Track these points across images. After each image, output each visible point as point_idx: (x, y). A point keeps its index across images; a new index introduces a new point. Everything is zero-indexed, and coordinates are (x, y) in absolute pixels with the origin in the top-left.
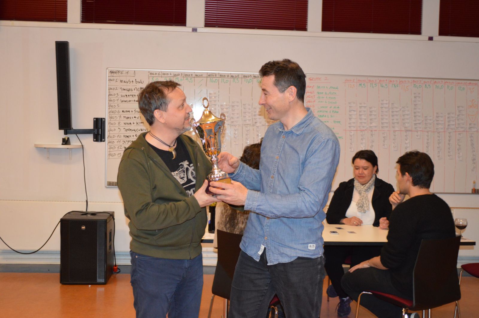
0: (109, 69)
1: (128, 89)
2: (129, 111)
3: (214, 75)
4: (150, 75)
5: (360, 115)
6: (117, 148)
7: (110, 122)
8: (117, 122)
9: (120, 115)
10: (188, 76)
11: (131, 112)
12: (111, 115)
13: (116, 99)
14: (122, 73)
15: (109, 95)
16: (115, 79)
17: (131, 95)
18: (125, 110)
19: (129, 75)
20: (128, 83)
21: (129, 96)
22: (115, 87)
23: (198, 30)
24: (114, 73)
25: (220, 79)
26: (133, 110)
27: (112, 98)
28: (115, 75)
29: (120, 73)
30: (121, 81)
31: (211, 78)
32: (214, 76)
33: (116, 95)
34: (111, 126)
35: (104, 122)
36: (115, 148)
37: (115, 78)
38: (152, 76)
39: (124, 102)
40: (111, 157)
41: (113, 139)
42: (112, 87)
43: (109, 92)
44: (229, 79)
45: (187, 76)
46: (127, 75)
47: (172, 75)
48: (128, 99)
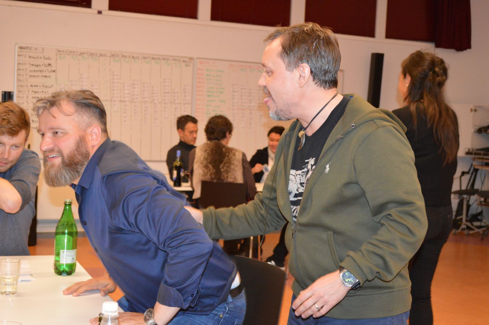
0: (18, 44)
1: (37, 65)
2: (37, 86)
3: (117, 55)
4: (58, 53)
5: (241, 96)
7: (18, 95)
8: (25, 96)
9: (28, 89)
11: (39, 86)
12: (19, 89)
13: (24, 74)
14: (31, 49)
15: (18, 70)
17: (39, 71)
18: (33, 84)
20: (37, 59)
21: (37, 71)
22: (24, 62)
23: (103, 13)
25: (123, 59)
26: (41, 85)
27: (21, 72)
28: (24, 50)
29: (29, 49)
30: (30, 57)
31: (114, 58)
32: (117, 57)
33: (25, 70)
34: (20, 99)
35: (13, 95)
37: (24, 54)
38: (60, 53)
39: (32, 77)
42: (21, 62)
43: (18, 67)
44: (130, 60)
45: (92, 55)
46: (36, 51)
47: (79, 53)
48: (36, 74)
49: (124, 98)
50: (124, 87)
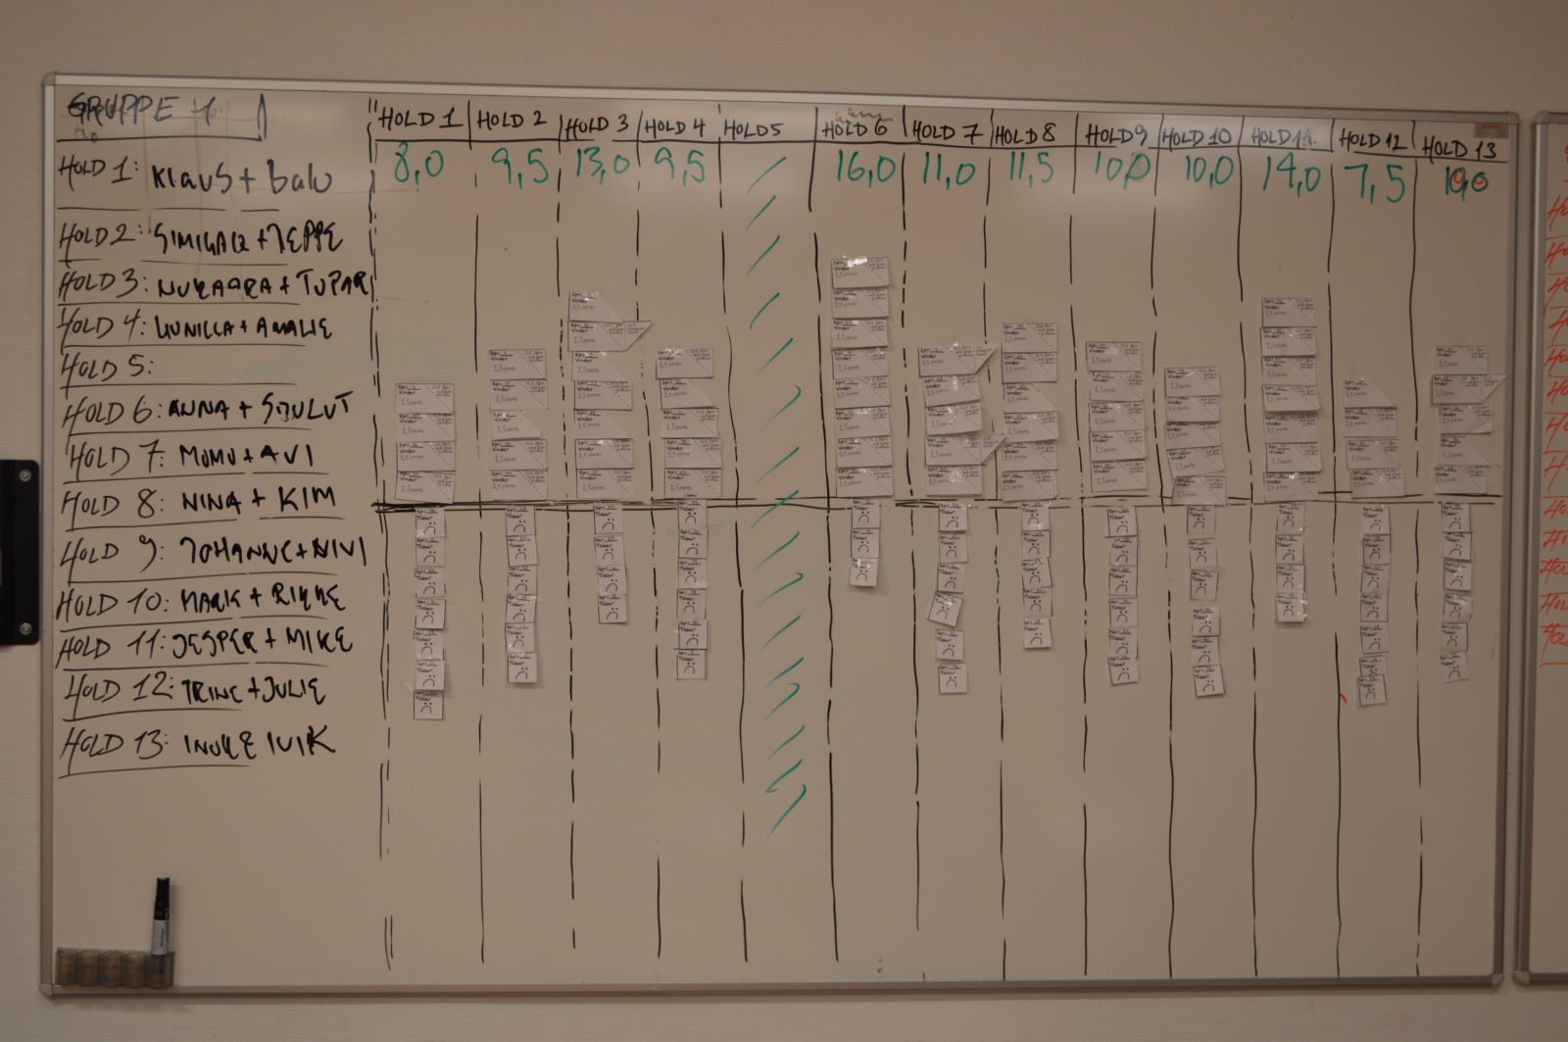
0: (61, 80)
1: (212, 239)
2: (222, 407)
3: (870, 124)
4: (379, 131)
6: (129, 692)
7: (74, 489)
8: (128, 495)
9: (150, 439)
10: (671, 135)
11: (235, 412)
12: (77, 441)
13: (117, 313)
14: (163, 113)
15: (64, 285)
16: (112, 162)
17: (236, 282)
18: (185, 398)
19: (217, 126)
20: (215, 190)
21: (218, 286)
22: (111, 222)
24: (103, 116)
25: (915, 154)
26: (254, 398)
27: (90, 305)
28: (109, 126)
29: (152, 110)
30: (157, 177)
31: (848, 150)
32: (871, 136)
33: (122, 285)
34: (83, 519)
35: (33, 489)
36: (113, 689)
37: (111, 154)
38: (400, 132)
39: (181, 338)
40: (81, 759)
41: (94, 620)
42: (87, 222)
43: (67, 261)
44: (979, 158)
45: (661, 135)
46: (203, 129)
47: (551, 129)
48: (213, 312)
49: (938, 471)
50: (933, 383)
